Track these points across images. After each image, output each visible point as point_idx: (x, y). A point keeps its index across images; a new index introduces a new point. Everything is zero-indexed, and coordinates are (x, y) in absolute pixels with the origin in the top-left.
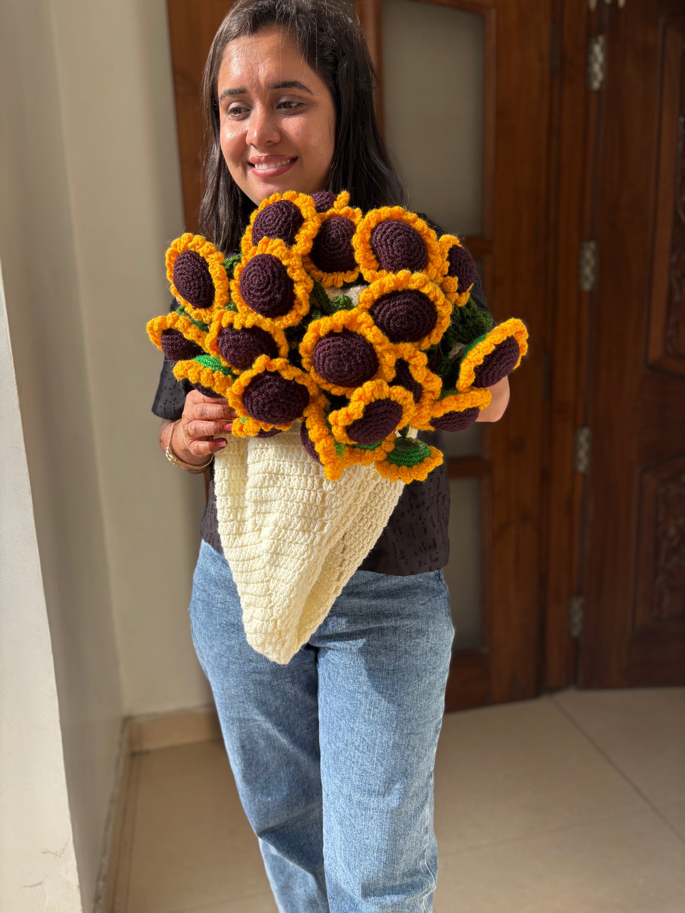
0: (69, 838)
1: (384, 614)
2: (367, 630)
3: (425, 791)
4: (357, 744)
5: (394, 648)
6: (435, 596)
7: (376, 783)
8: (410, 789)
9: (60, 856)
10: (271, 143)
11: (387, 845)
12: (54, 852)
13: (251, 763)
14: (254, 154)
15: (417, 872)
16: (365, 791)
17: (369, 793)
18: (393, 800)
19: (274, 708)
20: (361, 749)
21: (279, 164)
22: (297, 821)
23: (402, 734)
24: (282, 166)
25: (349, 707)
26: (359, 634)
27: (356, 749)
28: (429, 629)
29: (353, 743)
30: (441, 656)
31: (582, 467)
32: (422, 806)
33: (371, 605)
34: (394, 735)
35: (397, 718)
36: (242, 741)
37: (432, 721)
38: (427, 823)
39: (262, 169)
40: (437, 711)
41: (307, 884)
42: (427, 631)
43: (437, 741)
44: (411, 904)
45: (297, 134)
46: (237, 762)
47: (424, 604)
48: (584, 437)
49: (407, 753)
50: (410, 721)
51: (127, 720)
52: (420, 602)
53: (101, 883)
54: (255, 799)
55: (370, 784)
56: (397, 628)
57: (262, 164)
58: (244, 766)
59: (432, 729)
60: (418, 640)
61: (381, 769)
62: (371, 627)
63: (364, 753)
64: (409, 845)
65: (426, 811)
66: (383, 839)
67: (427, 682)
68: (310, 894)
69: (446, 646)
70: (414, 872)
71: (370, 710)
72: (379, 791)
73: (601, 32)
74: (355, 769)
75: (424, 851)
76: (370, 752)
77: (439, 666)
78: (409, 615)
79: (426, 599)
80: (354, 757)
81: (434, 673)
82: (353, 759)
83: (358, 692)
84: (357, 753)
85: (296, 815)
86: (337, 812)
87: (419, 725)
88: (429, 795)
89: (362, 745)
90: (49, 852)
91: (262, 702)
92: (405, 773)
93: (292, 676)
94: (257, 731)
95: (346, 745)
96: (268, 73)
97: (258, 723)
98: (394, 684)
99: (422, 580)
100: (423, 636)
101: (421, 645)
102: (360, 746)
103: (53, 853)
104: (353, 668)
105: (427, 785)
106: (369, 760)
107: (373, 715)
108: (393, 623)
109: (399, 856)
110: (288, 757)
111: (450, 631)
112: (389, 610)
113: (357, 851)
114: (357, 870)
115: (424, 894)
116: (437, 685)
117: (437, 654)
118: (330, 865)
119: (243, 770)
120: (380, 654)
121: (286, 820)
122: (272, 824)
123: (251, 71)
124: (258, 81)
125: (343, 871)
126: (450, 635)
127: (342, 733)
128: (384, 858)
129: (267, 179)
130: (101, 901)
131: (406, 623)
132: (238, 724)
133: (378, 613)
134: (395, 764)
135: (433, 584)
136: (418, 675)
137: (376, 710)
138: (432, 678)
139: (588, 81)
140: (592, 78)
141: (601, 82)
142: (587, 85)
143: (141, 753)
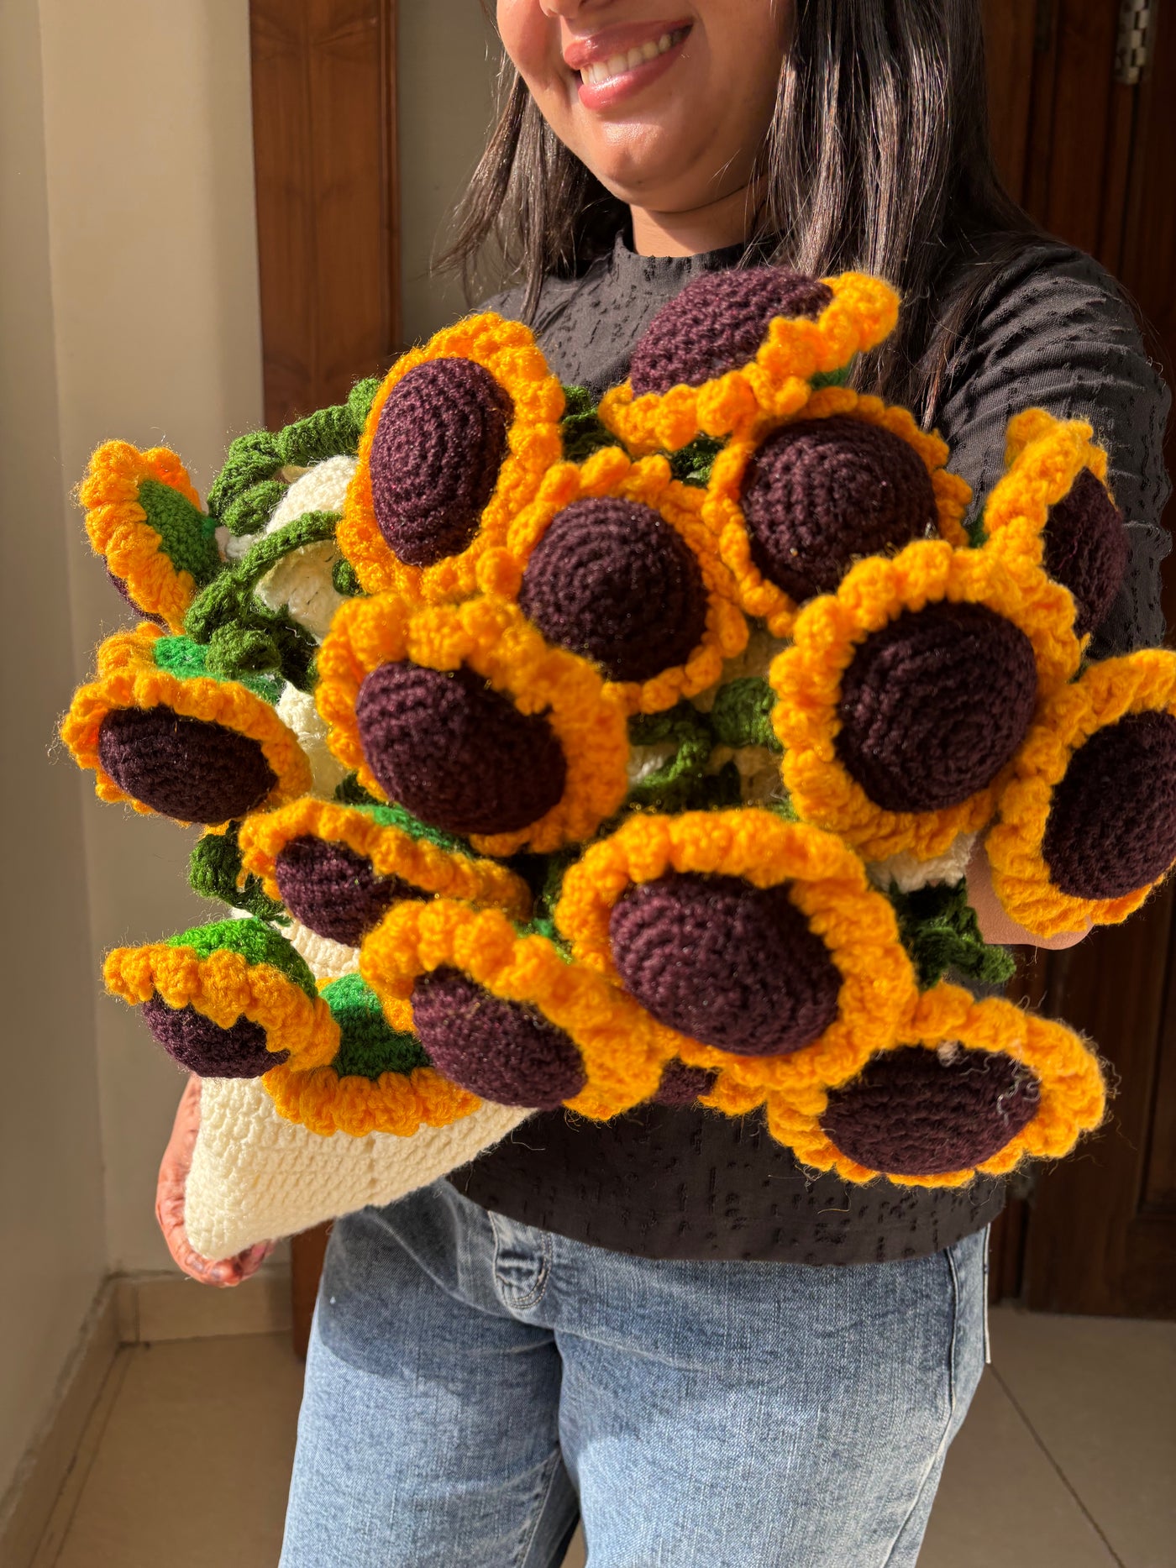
1: (702, 1332)
21: (634, 58)
24: (644, 62)
47: (830, 1335)
79: (845, 1320)
93: (468, 1381)
133: (687, 1324)
139: (1118, 64)
140: (1128, 60)
141: (1142, 70)
142: (1114, 73)
143: (135, 1344)
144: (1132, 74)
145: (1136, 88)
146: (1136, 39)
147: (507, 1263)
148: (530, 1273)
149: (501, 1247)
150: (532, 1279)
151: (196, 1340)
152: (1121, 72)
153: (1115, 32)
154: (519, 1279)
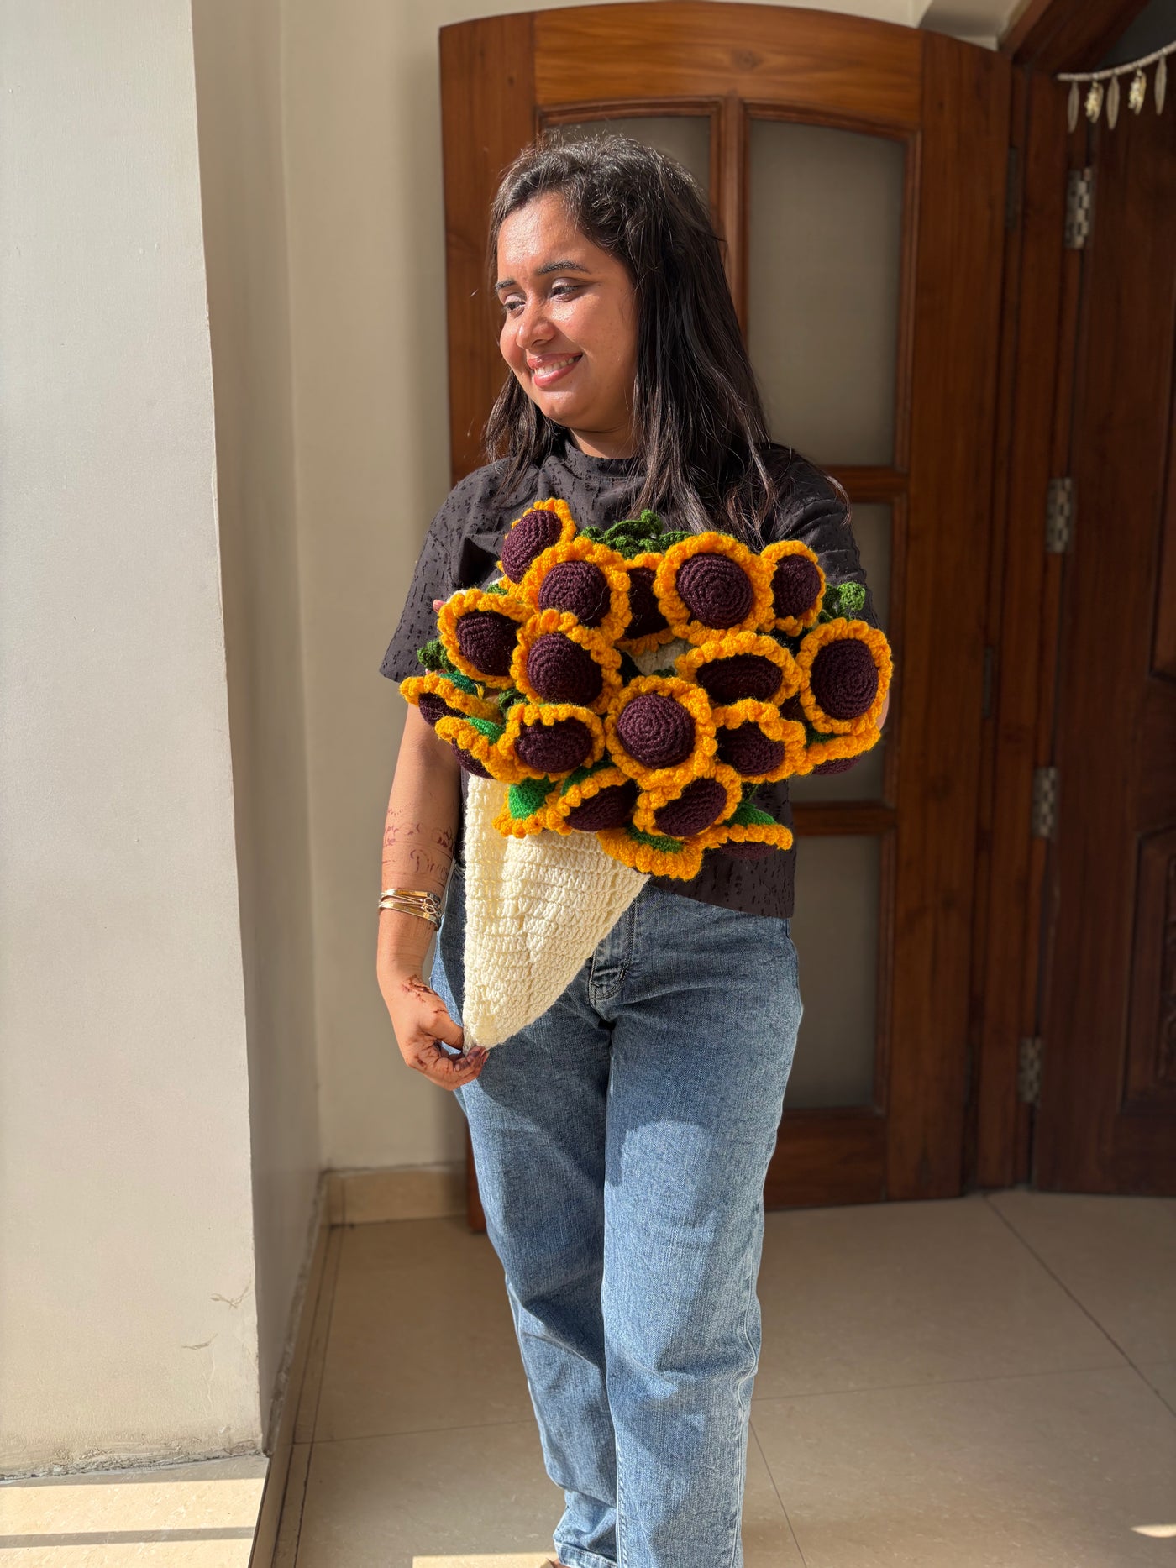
0: (250, 1282)
1: (709, 972)
2: (684, 992)
3: (748, 1228)
4: (659, 1151)
5: (721, 1019)
6: (781, 957)
7: (684, 1208)
8: (730, 1219)
9: (236, 1307)
11: (695, 1293)
12: (230, 1300)
13: (517, 1197)
15: (733, 1342)
16: (667, 1218)
17: (672, 1221)
18: (706, 1234)
19: (553, 1114)
20: (665, 1157)
22: (577, 1288)
23: (724, 1140)
25: (652, 1099)
26: (673, 997)
27: (658, 1158)
28: (771, 998)
29: (654, 1150)
30: (783, 1039)
31: (1044, 831)
32: (744, 1248)
33: (692, 961)
34: (713, 1140)
35: (718, 1117)
36: (505, 1165)
37: (765, 1130)
38: (749, 1274)
40: (772, 1117)
41: (587, 1379)
42: (768, 1001)
43: (768, 1161)
44: (721, 1385)
46: (498, 1195)
48: (1048, 780)
49: (730, 1168)
50: (735, 1123)
51: (326, 1173)
52: (761, 961)
53: (283, 1376)
54: (520, 1249)
55: (675, 1209)
56: (726, 993)
58: (507, 1201)
59: (764, 1142)
60: (754, 1012)
61: (691, 1188)
62: (690, 988)
63: (669, 1163)
64: (724, 1298)
65: (749, 1257)
66: (689, 1285)
67: (763, 1071)
68: (590, 1396)
69: (791, 1027)
70: (728, 1342)
71: (681, 1103)
72: (687, 1218)
73: (1088, 164)
74: (655, 1187)
75: (744, 1314)
76: (677, 1162)
77: (780, 1053)
78: (744, 975)
79: (769, 958)
80: (655, 1170)
81: (773, 1061)
82: (653, 1173)
83: (666, 1077)
84: (660, 1164)
85: (576, 1277)
86: (627, 1249)
87: (748, 1131)
88: (754, 1234)
89: (666, 1152)
90: (222, 1299)
91: (537, 1105)
92: (724, 1196)
94: (527, 1150)
95: (645, 1153)
97: (530, 1136)
98: (717, 1069)
99: (763, 932)
100: (763, 1006)
101: (758, 1020)
102: (663, 1153)
103: (228, 1301)
104: (661, 1045)
105: (751, 1219)
106: (676, 1174)
107: (685, 1110)
108: (721, 984)
109: (710, 1311)
110: (569, 1190)
111: (797, 1007)
112: (717, 968)
113: (651, 1301)
114: (651, 1328)
115: (739, 1376)
116: (777, 1079)
117: (778, 1035)
118: (612, 1329)
119: (505, 1207)
120: (701, 1026)
121: (562, 1283)
122: (544, 1289)
124: (524, 267)
125: (629, 1335)
126: (797, 1013)
127: (639, 1136)
128: (688, 1311)
130: (282, 1399)
131: (740, 986)
132: (501, 1139)
133: (702, 971)
134: (712, 1182)
135: (778, 939)
136: (751, 1060)
137: (691, 1104)
138: (769, 1067)
139: (1068, 235)
140: (1075, 231)
141: (1086, 238)
142: (1065, 241)
143: (343, 1225)
144: (1079, 241)
145: (1082, 251)
146: (1080, 215)
147: (601, 974)
148: (615, 974)
149: (597, 965)
150: (616, 978)
151: (388, 1222)
152: (1071, 240)
153: (1066, 210)
154: (609, 980)
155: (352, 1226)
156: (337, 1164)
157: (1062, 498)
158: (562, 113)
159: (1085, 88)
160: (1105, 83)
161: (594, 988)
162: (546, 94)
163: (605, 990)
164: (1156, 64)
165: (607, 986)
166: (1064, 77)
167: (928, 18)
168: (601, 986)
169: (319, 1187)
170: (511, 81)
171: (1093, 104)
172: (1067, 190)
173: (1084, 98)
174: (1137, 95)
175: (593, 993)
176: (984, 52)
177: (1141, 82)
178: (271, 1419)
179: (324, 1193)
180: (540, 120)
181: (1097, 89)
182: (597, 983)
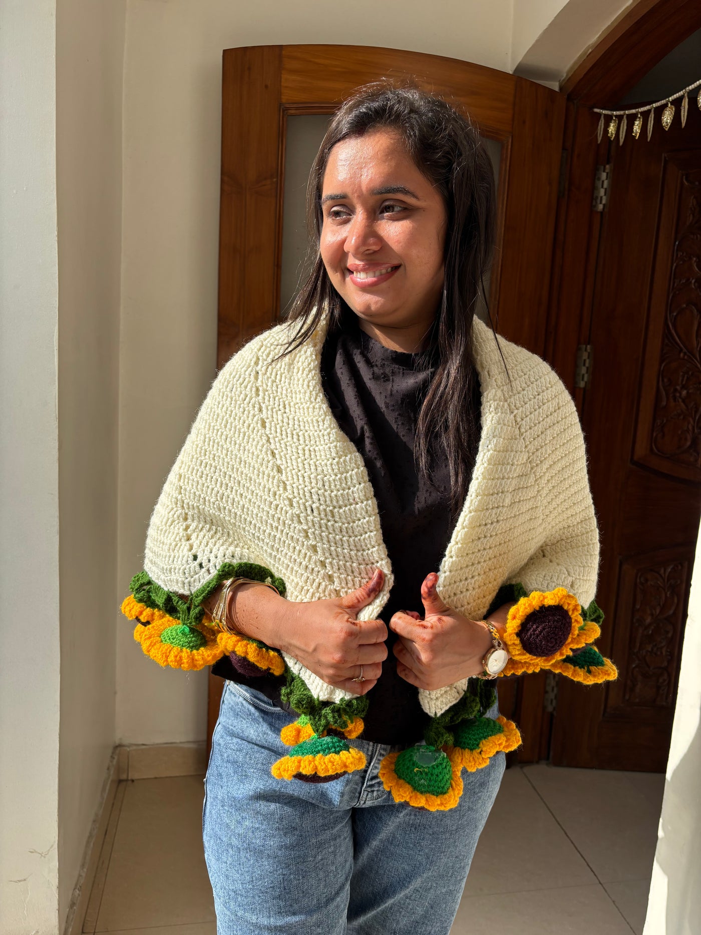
0: (55, 842)
9: (45, 857)
10: (370, 252)
12: (41, 853)
14: (352, 261)
21: (378, 273)
24: (381, 275)
39: (362, 277)
45: (398, 242)
51: (118, 747)
53: (77, 893)
57: (360, 272)
73: (608, 162)
90: (36, 852)
96: (371, 179)
103: (39, 853)
123: (355, 176)
124: (360, 186)
129: (366, 288)
130: (76, 906)
139: (594, 203)
140: (599, 201)
141: (604, 205)
142: (592, 207)
143: (127, 780)
144: (600, 207)
145: (602, 213)
146: (602, 192)
151: (155, 778)
152: (595, 206)
153: (594, 188)
154: (379, 786)
155: (133, 781)
156: (126, 741)
157: (585, 356)
158: (297, 109)
159: (608, 119)
160: (620, 118)
161: (366, 793)
162: (288, 96)
163: (375, 794)
164: (649, 111)
165: (378, 791)
166: (596, 110)
167: (519, 69)
168: (373, 791)
169: (112, 757)
170: (266, 86)
171: (612, 128)
172: (595, 177)
173: (607, 126)
174: (637, 128)
175: (365, 796)
176: (552, 91)
177: (640, 121)
178: (67, 922)
179: (115, 762)
180: (283, 111)
181: (615, 120)
182: (369, 789)
